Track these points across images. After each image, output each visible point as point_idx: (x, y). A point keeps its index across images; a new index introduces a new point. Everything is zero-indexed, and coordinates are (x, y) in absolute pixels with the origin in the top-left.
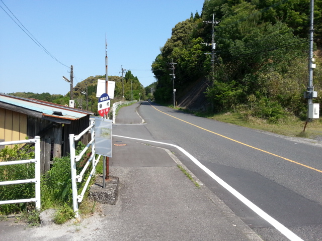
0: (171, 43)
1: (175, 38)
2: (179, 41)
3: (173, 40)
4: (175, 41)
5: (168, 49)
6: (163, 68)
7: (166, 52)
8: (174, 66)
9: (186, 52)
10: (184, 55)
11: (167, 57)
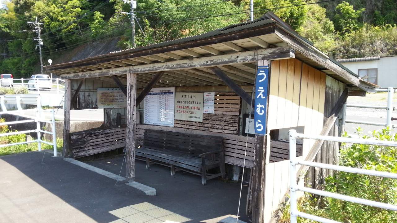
5: (25, 3)
6: (10, 30)
7: (21, 6)
8: (39, 27)
9: (56, 9)
10: (54, 13)
11: (24, 14)
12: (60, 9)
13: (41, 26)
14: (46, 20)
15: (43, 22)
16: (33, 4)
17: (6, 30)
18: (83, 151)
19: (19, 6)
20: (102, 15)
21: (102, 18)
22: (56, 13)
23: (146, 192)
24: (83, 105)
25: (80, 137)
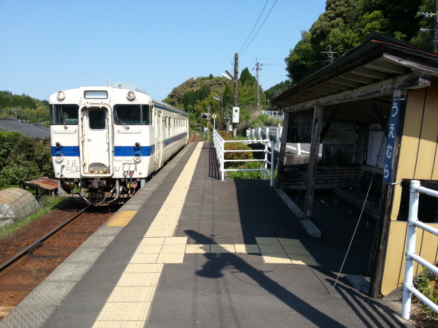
0: (326, 23)
1: (332, 15)
2: (339, 19)
3: (329, 17)
4: (333, 18)
5: (322, 32)
6: (306, 62)
7: (318, 36)
8: (332, 57)
9: (352, 35)
10: (349, 39)
11: (319, 44)
12: (356, 35)
13: (334, 55)
14: (340, 48)
15: (337, 50)
16: (329, 32)
17: (303, 63)
18: (295, 185)
19: (315, 36)
20: (403, 36)
21: (403, 38)
22: (351, 39)
23: (308, 232)
24: (301, 138)
25: (293, 170)
